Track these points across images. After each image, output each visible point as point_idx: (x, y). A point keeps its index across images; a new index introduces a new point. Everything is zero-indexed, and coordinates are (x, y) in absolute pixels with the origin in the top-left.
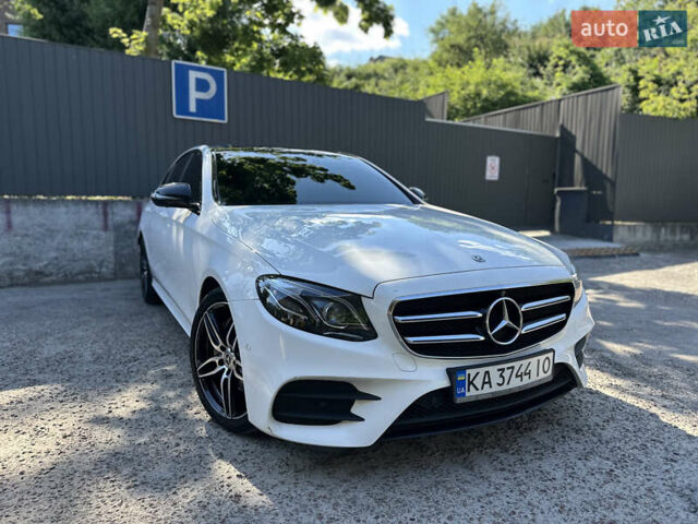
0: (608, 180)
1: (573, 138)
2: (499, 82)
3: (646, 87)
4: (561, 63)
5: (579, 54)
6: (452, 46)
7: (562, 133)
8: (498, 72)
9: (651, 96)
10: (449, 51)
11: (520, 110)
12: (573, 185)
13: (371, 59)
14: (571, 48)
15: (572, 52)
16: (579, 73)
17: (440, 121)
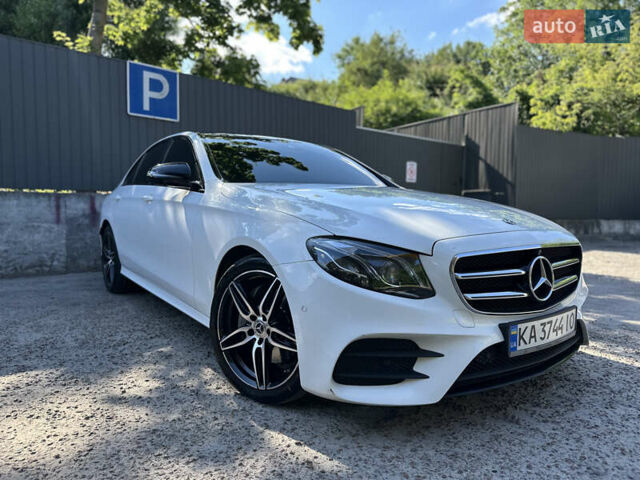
0: (509, 183)
1: (477, 147)
2: (406, 101)
3: (535, 105)
4: (458, 85)
5: (471, 77)
6: (359, 70)
7: (466, 143)
8: (404, 91)
9: (540, 112)
10: (355, 74)
11: (429, 122)
12: (477, 187)
13: (283, 80)
14: (466, 73)
15: (468, 77)
16: (473, 94)
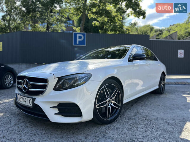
17: (175, 40)
